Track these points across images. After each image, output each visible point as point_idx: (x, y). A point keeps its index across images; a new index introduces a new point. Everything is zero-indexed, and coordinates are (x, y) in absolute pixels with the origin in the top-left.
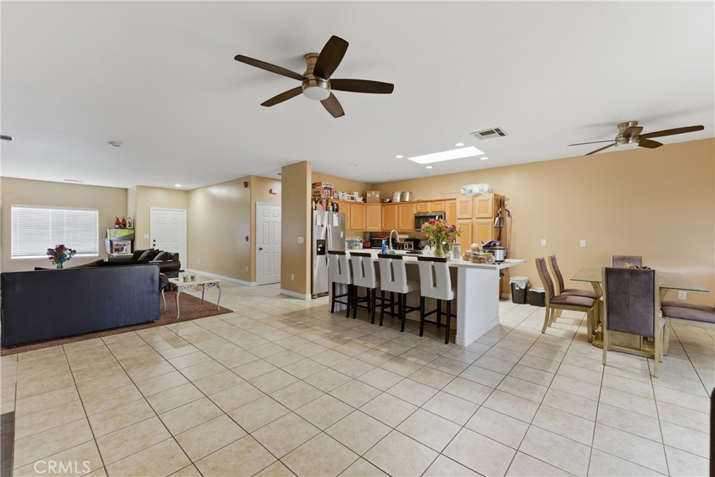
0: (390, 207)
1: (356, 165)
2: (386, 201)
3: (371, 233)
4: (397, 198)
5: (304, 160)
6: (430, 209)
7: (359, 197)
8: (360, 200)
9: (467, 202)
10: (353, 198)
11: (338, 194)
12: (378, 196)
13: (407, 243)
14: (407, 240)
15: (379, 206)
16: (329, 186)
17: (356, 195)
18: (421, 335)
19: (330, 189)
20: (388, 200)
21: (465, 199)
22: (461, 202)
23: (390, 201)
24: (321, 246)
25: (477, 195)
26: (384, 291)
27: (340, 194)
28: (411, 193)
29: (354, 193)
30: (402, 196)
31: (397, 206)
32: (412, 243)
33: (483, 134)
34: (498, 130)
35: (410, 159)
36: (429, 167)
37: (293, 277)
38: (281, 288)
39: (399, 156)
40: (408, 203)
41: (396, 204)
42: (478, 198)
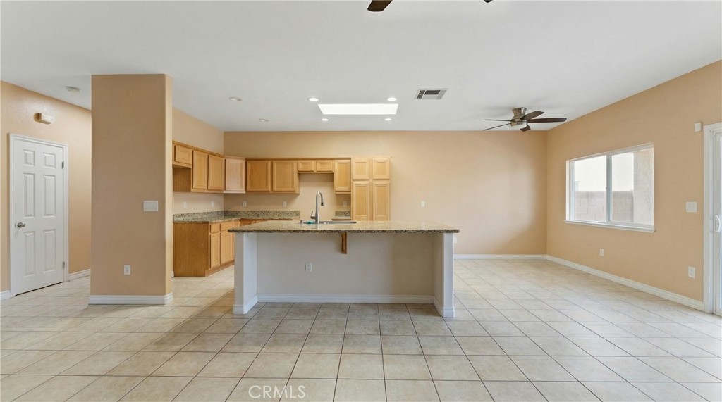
6: (314, 168)
9: (365, 162)
15: (242, 161)
21: (361, 159)
22: (357, 162)
33: (429, 92)
34: (445, 91)
35: (320, 105)
36: (325, 120)
37: (128, 270)
38: (92, 293)
39: (314, 100)
40: (286, 159)
41: (269, 159)
42: (375, 159)
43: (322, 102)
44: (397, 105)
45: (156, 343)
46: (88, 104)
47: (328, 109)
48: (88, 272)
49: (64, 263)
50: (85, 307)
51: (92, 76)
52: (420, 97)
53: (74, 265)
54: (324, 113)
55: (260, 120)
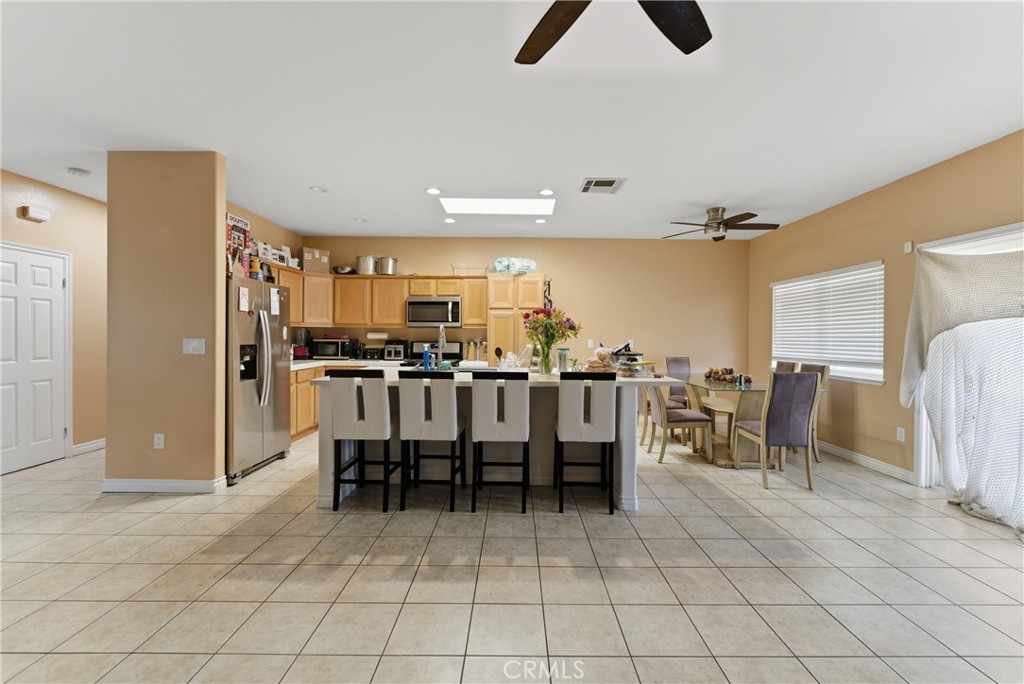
0: (354, 282)
1: (325, 191)
2: (343, 271)
3: (308, 331)
4: (369, 267)
5: (212, 150)
6: (433, 291)
7: (293, 257)
8: (294, 263)
9: (507, 283)
10: (282, 259)
11: (256, 245)
12: (325, 260)
13: (391, 348)
14: (388, 342)
15: (328, 280)
16: (239, 225)
17: (286, 252)
18: (561, 511)
19: (244, 232)
20: (348, 269)
21: (502, 279)
22: (496, 282)
23: (353, 272)
24: (247, 358)
25: (520, 274)
26: (480, 443)
27: (261, 246)
28: (395, 260)
29: (283, 248)
30: (379, 265)
31: (368, 282)
32: (401, 348)
33: (599, 183)
34: (621, 182)
35: (442, 200)
36: (450, 221)
37: (159, 441)
38: (109, 475)
39: (434, 191)
40: (393, 277)
41: (367, 277)
42: (522, 279)
43: (444, 194)
44: (553, 201)
45: (203, 553)
46: (102, 194)
47: (453, 205)
48: (102, 442)
49: (66, 429)
50: (98, 497)
51: (109, 153)
52: (586, 190)
53: (82, 432)
54: (449, 210)
55: (355, 220)
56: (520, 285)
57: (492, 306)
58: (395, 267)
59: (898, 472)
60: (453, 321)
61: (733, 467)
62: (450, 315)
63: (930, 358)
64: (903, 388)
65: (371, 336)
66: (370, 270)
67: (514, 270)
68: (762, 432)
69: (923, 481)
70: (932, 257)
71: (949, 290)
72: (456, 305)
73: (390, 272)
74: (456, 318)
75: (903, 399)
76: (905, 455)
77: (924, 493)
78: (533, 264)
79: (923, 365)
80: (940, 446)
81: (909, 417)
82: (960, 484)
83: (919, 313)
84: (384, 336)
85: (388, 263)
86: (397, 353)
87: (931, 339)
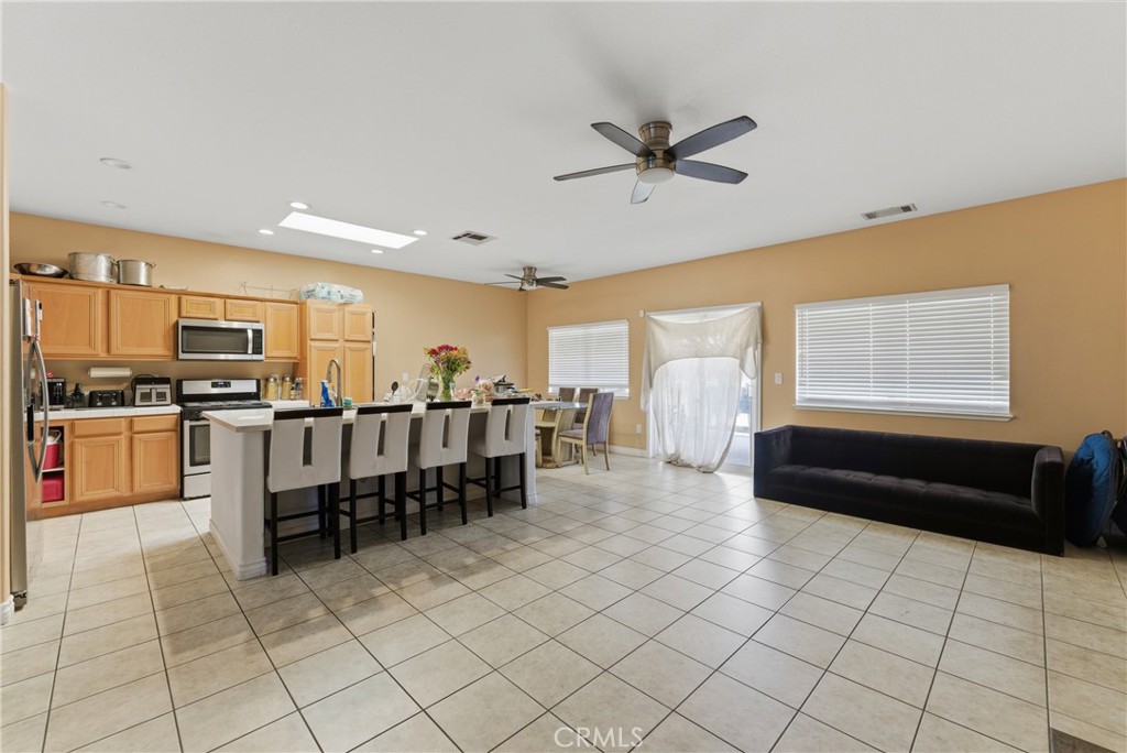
0: (67, 290)
2: (42, 271)
4: (98, 271)
9: (331, 311)
14: (138, 381)
20: (52, 271)
21: (325, 307)
22: (319, 310)
23: (65, 275)
25: (344, 303)
28: (149, 265)
30: (120, 271)
31: (99, 292)
33: (474, 236)
34: (491, 239)
35: (293, 214)
36: (267, 232)
39: (299, 205)
40: (148, 289)
41: (98, 286)
42: (347, 308)
52: (458, 238)
55: (104, 203)
56: (347, 315)
57: (313, 337)
58: (149, 276)
59: (637, 452)
60: (254, 353)
61: (557, 467)
62: (250, 346)
63: (655, 382)
64: (642, 400)
65: (95, 373)
66: (102, 275)
67: (336, 298)
68: (584, 437)
69: (651, 454)
70: (655, 321)
71: (664, 342)
72: (257, 333)
73: (143, 281)
74: (258, 350)
75: (642, 407)
76: (640, 440)
77: (651, 461)
78: (359, 294)
79: (651, 386)
80: (660, 433)
81: (643, 417)
82: (671, 451)
83: (649, 354)
84: (126, 373)
85: (138, 268)
86: (161, 396)
87: (656, 369)
